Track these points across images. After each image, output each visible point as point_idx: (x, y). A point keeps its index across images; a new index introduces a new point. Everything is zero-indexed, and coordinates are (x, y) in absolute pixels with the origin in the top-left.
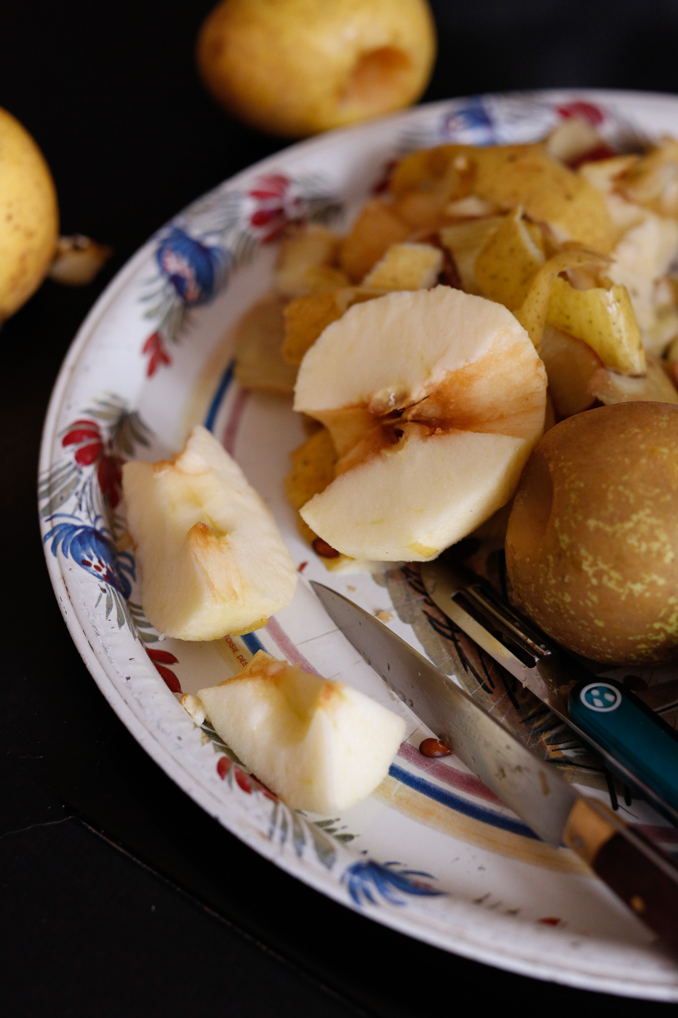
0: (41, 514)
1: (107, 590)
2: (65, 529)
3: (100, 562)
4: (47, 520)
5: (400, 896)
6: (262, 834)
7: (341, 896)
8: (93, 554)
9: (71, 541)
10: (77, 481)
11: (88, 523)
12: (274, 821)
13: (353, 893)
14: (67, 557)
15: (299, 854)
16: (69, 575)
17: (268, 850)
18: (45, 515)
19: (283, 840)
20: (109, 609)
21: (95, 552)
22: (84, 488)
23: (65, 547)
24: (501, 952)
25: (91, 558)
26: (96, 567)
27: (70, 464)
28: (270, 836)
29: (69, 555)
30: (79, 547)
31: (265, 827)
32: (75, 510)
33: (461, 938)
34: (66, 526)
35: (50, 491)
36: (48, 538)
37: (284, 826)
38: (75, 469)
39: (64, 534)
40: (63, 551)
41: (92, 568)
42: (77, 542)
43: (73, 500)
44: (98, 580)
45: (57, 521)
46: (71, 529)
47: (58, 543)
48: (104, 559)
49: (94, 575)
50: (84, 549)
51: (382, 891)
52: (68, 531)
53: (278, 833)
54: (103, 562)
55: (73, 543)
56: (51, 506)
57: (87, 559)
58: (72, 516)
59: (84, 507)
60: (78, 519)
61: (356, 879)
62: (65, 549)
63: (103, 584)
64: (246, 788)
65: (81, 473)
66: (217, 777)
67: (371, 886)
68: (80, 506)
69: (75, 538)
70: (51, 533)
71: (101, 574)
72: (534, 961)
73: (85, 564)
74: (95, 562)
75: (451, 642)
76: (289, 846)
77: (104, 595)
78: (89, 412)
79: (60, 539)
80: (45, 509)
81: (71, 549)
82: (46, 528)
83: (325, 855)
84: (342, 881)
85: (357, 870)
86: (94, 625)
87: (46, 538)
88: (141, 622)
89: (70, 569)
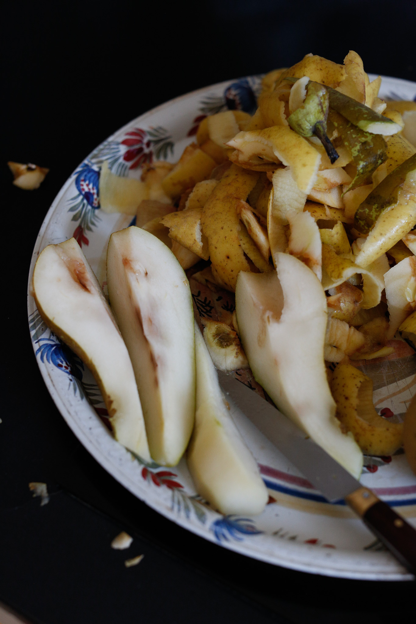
0: (32, 339)
1: (73, 380)
2: (46, 347)
3: (67, 364)
4: (36, 343)
5: (240, 535)
6: (167, 508)
7: (210, 537)
8: (63, 360)
9: (51, 354)
11: (58, 342)
12: (173, 500)
13: (217, 535)
14: (49, 363)
15: (188, 517)
16: (52, 374)
17: (172, 516)
18: (35, 340)
19: (179, 510)
20: (75, 390)
21: (63, 359)
23: (48, 357)
24: (292, 561)
25: (62, 363)
26: (65, 367)
29: (51, 362)
30: (55, 357)
31: (169, 504)
32: (50, 337)
33: (272, 555)
34: (46, 345)
35: (34, 327)
36: (38, 353)
37: (179, 503)
39: (47, 350)
40: (47, 357)
41: (64, 368)
42: (54, 354)
43: (48, 331)
44: (67, 374)
45: (41, 343)
46: (50, 347)
47: (44, 355)
48: (68, 362)
49: (65, 372)
50: (58, 358)
51: (231, 533)
52: (48, 348)
53: (176, 507)
54: (68, 363)
55: (52, 355)
56: (36, 335)
57: (60, 363)
58: (49, 340)
60: (53, 341)
61: (218, 528)
62: (48, 359)
63: (70, 377)
64: (157, 483)
66: (140, 478)
67: (225, 531)
68: (53, 334)
69: (52, 351)
70: (39, 350)
71: (68, 371)
72: (309, 565)
73: (60, 366)
74: (64, 364)
76: (183, 513)
77: (72, 383)
79: (45, 353)
80: (34, 336)
81: (51, 358)
82: (36, 347)
83: (201, 517)
84: (211, 530)
85: (217, 523)
86: (69, 401)
87: (37, 353)
88: (91, 393)
89: (52, 370)
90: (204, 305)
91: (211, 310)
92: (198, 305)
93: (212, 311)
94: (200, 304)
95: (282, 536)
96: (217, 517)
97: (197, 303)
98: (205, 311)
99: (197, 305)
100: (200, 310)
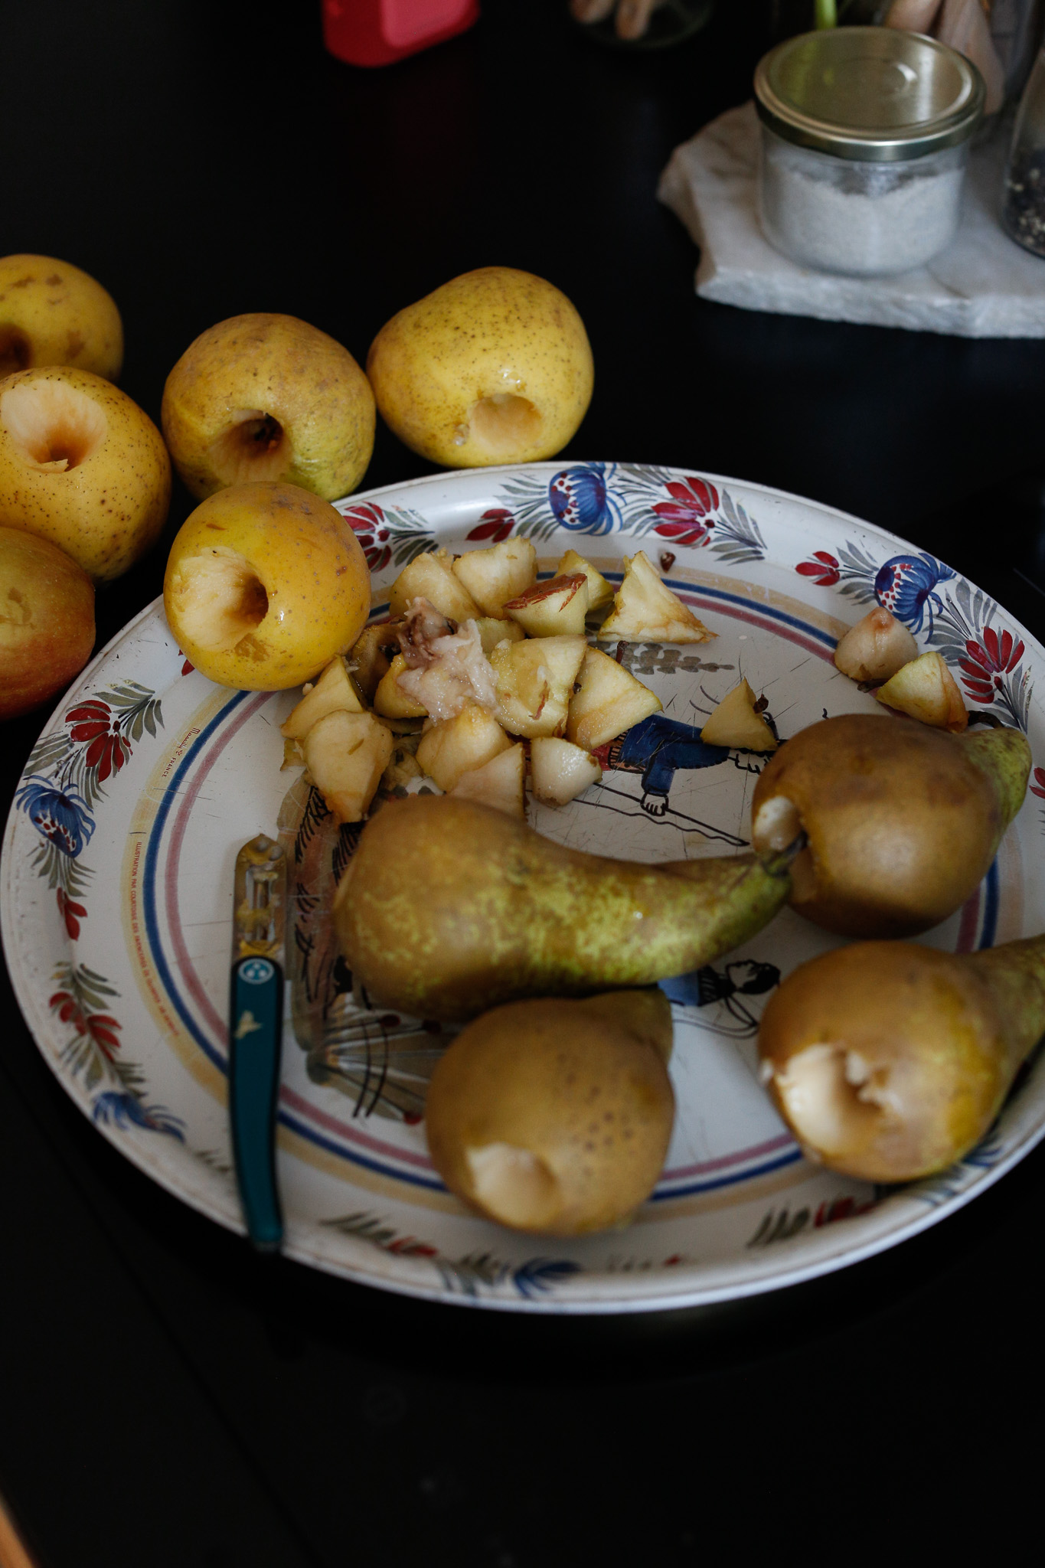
0: (23, 773)
1: (46, 846)
2: (35, 789)
3: (51, 821)
4: (25, 779)
5: (127, 1122)
6: (55, 1053)
7: (87, 1109)
8: (49, 814)
10: (66, 751)
11: (58, 789)
12: (70, 1046)
13: (96, 1110)
14: (25, 811)
15: (74, 1073)
16: (21, 828)
17: (55, 1065)
18: (26, 775)
19: (69, 1061)
20: (39, 860)
21: (52, 813)
22: (69, 758)
23: (29, 804)
25: (45, 818)
26: (46, 825)
27: (66, 736)
28: (60, 1056)
29: (28, 811)
30: (39, 805)
31: (60, 1048)
32: (51, 776)
34: (36, 786)
35: (38, 755)
37: (75, 1052)
38: (68, 741)
39: (32, 793)
40: (26, 803)
41: (42, 825)
42: (39, 802)
43: (54, 767)
44: (41, 836)
45: (32, 781)
46: (41, 791)
47: (25, 800)
48: (58, 821)
49: (40, 831)
50: (43, 808)
51: (117, 1114)
52: (36, 791)
53: (67, 1055)
54: (54, 822)
55: (35, 802)
56: (33, 768)
57: (41, 817)
58: (45, 780)
59: (60, 774)
60: (50, 784)
61: (104, 1103)
63: (44, 840)
64: (64, 1017)
65: (72, 746)
66: (46, 1003)
67: (111, 1110)
68: (57, 773)
69: (40, 798)
70: (22, 790)
71: (47, 831)
73: (36, 820)
74: (48, 821)
75: (302, 955)
76: (71, 1066)
77: (40, 849)
78: (103, 695)
79: (28, 796)
80: (28, 768)
81: (32, 806)
82: (22, 784)
83: (92, 1079)
84: (94, 1101)
85: (109, 1096)
86: (18, 871)
87: (18, 793)
88: (77, 879)
89: (23, 822)
90: (320, 805)
91: (324, 815)
92: (312, 803)
93: (325, 818)
94: (315, 802)
95: (209, 1162)
96: (117, 1088)
97: (311, 799)
98: (315, 813)
99: (309, 802)
100: (309, 811)
